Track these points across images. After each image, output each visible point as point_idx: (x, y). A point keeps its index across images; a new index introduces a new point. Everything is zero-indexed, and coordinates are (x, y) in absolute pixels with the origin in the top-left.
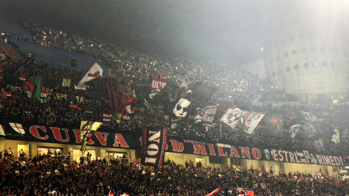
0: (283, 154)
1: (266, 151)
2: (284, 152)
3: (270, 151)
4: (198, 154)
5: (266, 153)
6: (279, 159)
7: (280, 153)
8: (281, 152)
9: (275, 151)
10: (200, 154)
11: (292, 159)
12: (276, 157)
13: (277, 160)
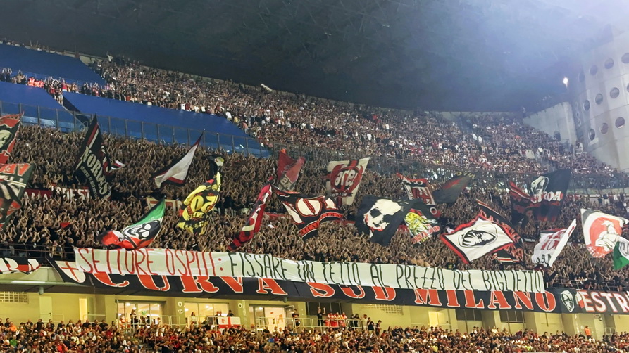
0: (604, 299)
1: (566, 294)
2: (603, 294)
3: (574, 294)
4: (423, 305)
5: (566, 298)
6: (595, 308)
7: (596, 297)
8: (597, 294)
9: (585, 293)
10: (428, 305)
11: (624, 305)
12: (589, 305)
13: (591, 309)
